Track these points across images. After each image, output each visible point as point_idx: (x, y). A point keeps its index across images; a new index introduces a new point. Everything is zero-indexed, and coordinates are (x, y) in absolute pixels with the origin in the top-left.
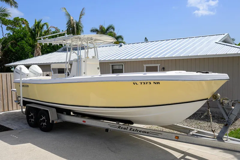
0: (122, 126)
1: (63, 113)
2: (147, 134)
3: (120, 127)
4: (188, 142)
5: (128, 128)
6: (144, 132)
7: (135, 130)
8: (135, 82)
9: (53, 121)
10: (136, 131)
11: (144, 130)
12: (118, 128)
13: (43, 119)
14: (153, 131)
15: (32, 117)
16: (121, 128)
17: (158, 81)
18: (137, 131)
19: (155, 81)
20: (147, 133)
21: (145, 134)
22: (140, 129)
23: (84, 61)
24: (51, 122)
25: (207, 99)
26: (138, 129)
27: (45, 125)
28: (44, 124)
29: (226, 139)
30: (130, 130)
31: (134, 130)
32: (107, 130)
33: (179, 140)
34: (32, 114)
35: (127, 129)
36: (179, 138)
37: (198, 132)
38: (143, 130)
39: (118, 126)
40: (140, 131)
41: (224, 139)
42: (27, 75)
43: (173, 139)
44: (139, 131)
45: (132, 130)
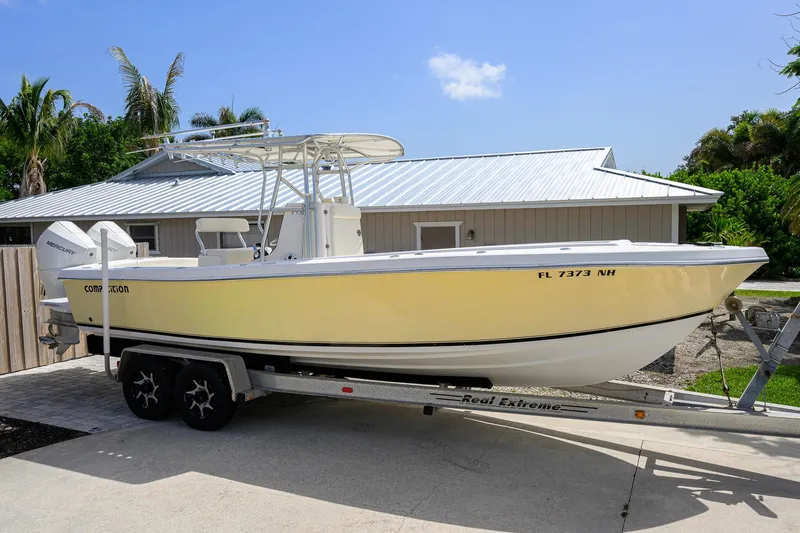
0: (474, 396)
1: (263, 369)
2: (553, 412)
3: (470, 396)
4: (669, 422)
5: (493, 398)
6: (544, 407)
7: (516, 404)
8: (544, 271)
9: (240, 396)
10: (519, 405)
11: (544, 401)
12: (463, 400)
13: (197, 390)
14: (571, 403)
15: (148, 388)
16: (473, 401)
17: (612, 268)
18: (524, 406)
19: (604, 269)
20: (554, 408)
21: (546, 411)
22: (532, 401)
23: (326, 212)
24: (234, 398)
25: (710, 311)
26: (526, 400)
27: (205, 409)
28: (201, 407)
29: (762, 409)
30: (501, 404)
31: (512, 404)
32: (428, 410)
33: (645, 420)
34: (146, 378)
35: (491, 403)
36: (646, 414)
37: (677, 396)
38: (539, 402)
39: (463, 394)
40: (531, 406)
41: (757, 409)
42: (91, 254)
43: (631, 419)
44: (527, 406)
45: (508, 402)
